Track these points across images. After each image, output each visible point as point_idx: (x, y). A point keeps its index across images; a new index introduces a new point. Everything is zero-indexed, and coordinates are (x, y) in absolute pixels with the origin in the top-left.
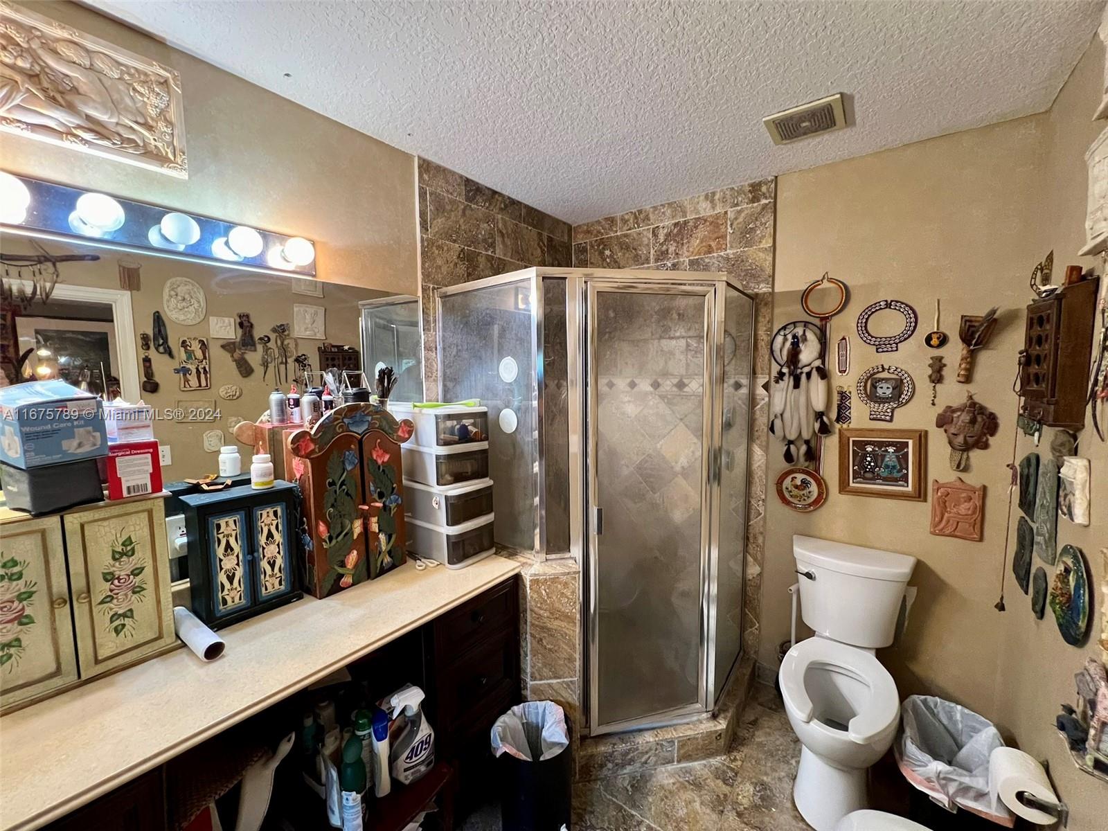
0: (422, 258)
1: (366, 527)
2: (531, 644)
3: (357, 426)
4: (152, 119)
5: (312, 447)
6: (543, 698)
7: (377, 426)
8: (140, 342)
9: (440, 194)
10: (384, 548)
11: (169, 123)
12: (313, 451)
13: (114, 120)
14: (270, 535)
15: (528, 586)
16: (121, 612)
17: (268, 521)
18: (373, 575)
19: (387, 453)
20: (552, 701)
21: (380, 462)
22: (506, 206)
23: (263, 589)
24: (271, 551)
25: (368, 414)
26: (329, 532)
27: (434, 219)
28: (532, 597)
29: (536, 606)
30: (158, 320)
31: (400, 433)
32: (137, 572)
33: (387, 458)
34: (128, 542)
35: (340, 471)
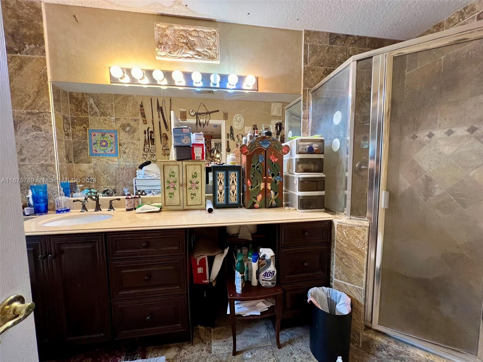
0: (304, 77)
1: (266, 186)
2: (336, 258)
3: (265, 145)
4: (212, 46)
5: (247, 151)
6: (341, 290)
7: (273, 146)
8: (227, 136)
9: (315, 45)
10: (273, 197)
11: (216, 46)
12: (247, 152)
13: (203, 50)
14: (233, 182)
15: (336, 228)
16: (193, 193)
17: (233, 177)
18: (267, 207)
19: (277, 158)
20: (346, 294)
21: (273, 161)
22: (355, 41)
23: (230, 200)
24: (233, 187)
25: (269, 141)
26: (251, 184)
27: (311, 57)
28: (337, 234)
29: (340, 239)
30: (231, 129)
31: (283, 150)
32: (197, 183)
33: (276, 160)
34: (196, 173)
35: (257, 162)
